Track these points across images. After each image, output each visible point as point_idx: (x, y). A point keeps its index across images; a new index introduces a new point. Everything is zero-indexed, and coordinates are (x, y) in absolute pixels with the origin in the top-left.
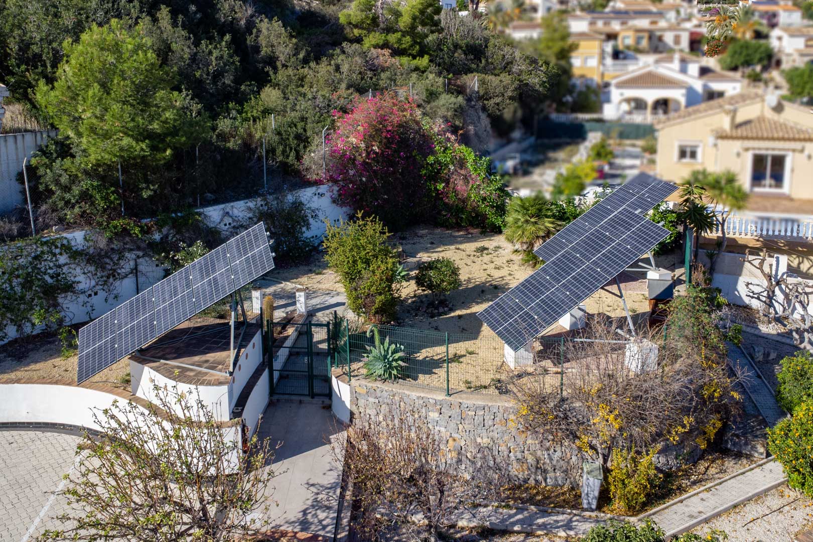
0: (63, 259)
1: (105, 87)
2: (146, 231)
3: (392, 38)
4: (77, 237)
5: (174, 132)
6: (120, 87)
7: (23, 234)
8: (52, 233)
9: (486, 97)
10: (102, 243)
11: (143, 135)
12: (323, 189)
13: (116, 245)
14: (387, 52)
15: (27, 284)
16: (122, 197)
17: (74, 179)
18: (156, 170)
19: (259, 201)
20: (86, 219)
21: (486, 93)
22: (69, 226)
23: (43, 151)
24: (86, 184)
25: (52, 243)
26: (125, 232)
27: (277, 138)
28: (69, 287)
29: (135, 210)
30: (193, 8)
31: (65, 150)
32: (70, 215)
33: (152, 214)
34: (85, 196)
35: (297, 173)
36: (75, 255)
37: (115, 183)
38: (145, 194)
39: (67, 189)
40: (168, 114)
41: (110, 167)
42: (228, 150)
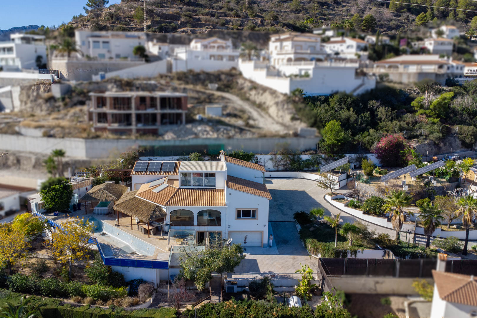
0: (321, 159)
1: (331, 131)
2: (334, 156)
3: (427, 112)
4: (323, 155)
5: (342, 140)
6: (334, 132)
7: (316, 154)
8: (320, 154)
9: (461, 134)
10: (327, 157)
11: (337, 140)
12: (374, 154)
13: (329, 158)
14: (424, 116)
15: (315, 161)
16: (331, 150)
17: (324, 146)
18: (337, 146)
19: (357, 155)
20: (325, 153)
21: (461, 132)
22: (323, 154)
23: (321, 141)
24: (326, 147)
25: (319, 156)
26: (331, 156)
27: (367, 142)
28: (321, 163)
29: (333, 152)
30: (361, 104)
31: (324, 141)
32: (323, 152)
33: (336, 154)
34: (326, 149)
35: (369, 151)
36: (323, 158)
37: (330, 148)
38: (335, 150)
39: (323, 147)
40: (341, 137)
41: (330, 145)
42: (354, 144)
